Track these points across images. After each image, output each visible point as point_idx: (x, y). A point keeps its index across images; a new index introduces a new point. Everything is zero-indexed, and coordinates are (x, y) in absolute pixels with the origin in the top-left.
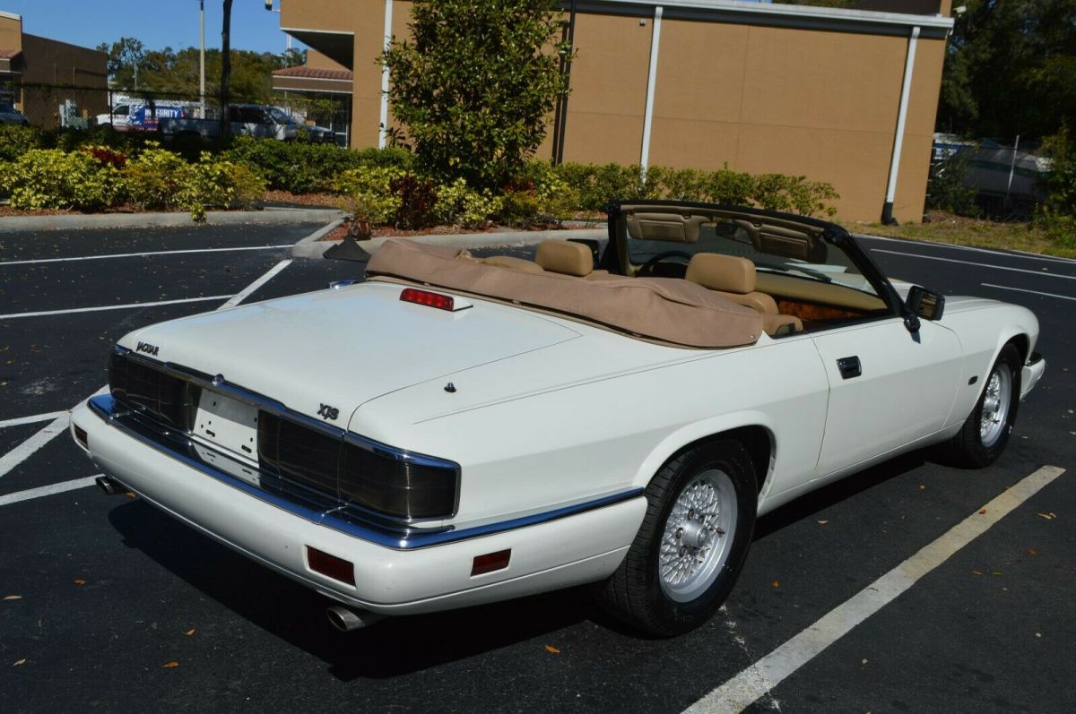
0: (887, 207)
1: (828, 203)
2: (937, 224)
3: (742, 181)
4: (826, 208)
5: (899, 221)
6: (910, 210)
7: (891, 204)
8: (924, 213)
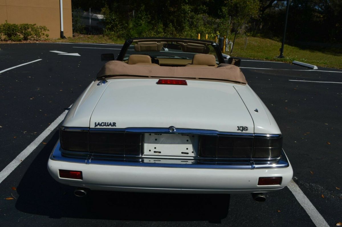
0: (62, 33)
1: (46, 33)
2: (77, 37)
3: (15, 27)
4: (45, 34)
5: (66, 37)
6: (69, 33)
7: (63, 32)
8: (73, 34)
